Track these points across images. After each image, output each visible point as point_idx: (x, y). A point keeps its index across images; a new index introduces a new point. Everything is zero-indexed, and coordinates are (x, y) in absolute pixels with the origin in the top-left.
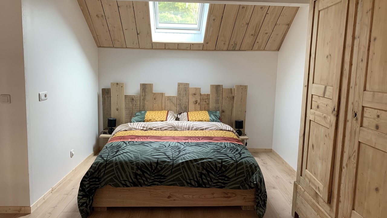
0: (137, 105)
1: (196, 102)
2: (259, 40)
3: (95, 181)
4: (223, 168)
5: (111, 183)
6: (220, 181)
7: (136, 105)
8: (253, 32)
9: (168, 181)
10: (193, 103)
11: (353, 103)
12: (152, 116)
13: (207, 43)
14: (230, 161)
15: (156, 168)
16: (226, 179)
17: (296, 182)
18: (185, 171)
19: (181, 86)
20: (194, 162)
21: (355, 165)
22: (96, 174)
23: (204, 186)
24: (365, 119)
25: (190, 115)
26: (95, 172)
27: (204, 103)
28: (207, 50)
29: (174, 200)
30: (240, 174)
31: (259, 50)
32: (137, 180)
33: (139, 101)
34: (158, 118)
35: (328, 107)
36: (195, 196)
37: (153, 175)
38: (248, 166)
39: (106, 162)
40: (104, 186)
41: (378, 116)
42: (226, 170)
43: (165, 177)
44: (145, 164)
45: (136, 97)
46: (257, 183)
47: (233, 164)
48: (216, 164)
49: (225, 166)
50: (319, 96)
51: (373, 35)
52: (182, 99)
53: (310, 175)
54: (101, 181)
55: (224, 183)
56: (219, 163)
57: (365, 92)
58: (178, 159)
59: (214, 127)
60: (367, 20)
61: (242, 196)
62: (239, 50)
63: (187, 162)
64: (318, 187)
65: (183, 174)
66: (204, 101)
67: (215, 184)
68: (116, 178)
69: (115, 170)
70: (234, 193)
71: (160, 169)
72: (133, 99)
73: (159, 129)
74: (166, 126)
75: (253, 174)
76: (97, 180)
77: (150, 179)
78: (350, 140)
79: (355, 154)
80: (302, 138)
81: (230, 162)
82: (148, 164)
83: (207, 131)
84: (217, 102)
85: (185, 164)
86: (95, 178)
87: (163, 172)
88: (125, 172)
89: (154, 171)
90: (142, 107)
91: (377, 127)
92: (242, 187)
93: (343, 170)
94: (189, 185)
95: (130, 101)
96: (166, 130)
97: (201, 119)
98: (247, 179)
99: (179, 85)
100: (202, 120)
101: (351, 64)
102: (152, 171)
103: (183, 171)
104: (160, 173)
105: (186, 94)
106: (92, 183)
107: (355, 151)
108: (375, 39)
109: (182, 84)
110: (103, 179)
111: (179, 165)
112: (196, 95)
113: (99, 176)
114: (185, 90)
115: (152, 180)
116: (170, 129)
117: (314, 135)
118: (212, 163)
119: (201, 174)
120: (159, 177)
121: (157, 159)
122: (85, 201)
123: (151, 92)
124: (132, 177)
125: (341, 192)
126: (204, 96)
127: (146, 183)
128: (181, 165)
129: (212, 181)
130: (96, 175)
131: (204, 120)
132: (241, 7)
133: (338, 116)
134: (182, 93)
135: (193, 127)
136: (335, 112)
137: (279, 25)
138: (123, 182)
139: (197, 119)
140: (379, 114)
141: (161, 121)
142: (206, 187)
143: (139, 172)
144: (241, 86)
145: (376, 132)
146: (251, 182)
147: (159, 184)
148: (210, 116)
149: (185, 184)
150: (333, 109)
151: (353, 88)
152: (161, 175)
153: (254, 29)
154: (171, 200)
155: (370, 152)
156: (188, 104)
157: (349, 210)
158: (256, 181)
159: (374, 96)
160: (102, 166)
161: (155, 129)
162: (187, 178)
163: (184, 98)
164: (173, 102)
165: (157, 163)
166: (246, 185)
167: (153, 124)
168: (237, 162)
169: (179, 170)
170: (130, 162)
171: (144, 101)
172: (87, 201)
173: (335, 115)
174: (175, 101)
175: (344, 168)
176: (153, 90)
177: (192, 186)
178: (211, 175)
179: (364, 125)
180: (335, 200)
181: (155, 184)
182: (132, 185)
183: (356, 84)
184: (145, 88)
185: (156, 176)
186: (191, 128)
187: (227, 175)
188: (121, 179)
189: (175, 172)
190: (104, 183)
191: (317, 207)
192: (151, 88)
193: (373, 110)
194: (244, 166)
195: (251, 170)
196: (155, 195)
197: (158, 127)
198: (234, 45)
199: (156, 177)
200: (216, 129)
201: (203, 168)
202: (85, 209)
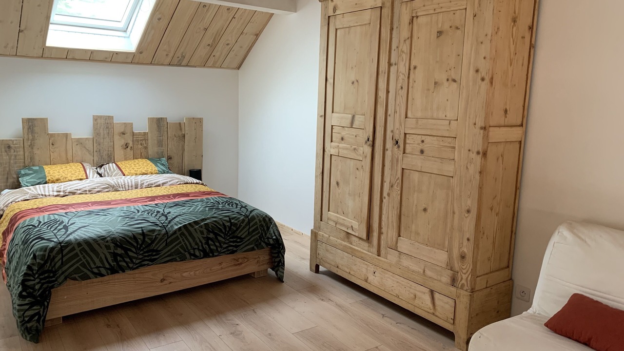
0: (18, 157)
1: (127, 146)
2: (217, 53)
3: (49, 277)
4: (232, 227)
5: (76, 276)
6: (232, 244)
7: (15, 156)
8: (210, 42)
9: (164, 257)
10: (121, 148)
11: (392, 131)
12: (59, 172)
13: (141, 53)
14: (239, 216)
15: (144, 241)
16: (239, 240)
17: (314, 230)
18: (185, 239)
19: (99, 121)
20: (194, 225)
21: (399, 192)
22: (48, 265)
23: (211, 255)
24: (407, 146)
25: (124, 167)
26: (46, 262)
27: (140, 146)
28: (138, 63)
29: (170, 283)
30: (253, 231)
31: (213, 66)
32: (118, 264)
33: (22, 150)
34: (72, 175)
35: (358, 138)
36: (197, 272)
37: (142, 252)
38: (261, 219)
39: (61, 245)
40: (63, 282)
41: (423, 141)
42: (237, 229)
43: (158, 252)
44: (126, 237)
45: (15, 142)
46: (277, 237)
47: (243, 220)
48: (223, 223)
49: (235, 225)
50: (343, 127)
51: (413, 64)
52: (102, 141)
53: (337, 217)
54: (58, 275)
55: (236, 246)
56: (228, 222)
57: (407, 119)
58: (171, 224)
59: (175, 181)
60: (405, 48)
61: (255, 259)
62: (187, 66)
63: (185, 226)
64: (351, 226)
65: (183, 243)
66: (140, 143)
67: (225, 250)
68: (84, 266)
69: (80, 254)
70: (245, 258)
71: (149, 242)
72: (9, 147)
73: (88, 192)
74: (98, 187)
75: (268, 228)
76: (52, 275)
77: (137, 258)
78: (392, 168)
79: (398, 181)
80: (321, 176)
81: (239, 218)
82: (130, 238)
83: (167, 186)
84: (160, 143)
85: (183, 229)
86: (48, 271)
87: (156, 245)
88: (97, 255)
89: (141, 246)
90: (29, 159)
91: (422, 152)
92: (257, 247)
93: (384, 200)
94: (192, 257)
95: (3, 150)
96: (99, 192)
97: (144, 171)
98: (262, 235)
99: (96, 119)
100: (146, 172)
101: (388, 92)
102: (139, 246)
103: (183, 240)
104: (151, 248)
105: (108, 133)
106: (45, 281)
107: (398, 178)
108: (415, 68)
109: (101, 117)
110: (60, 272)
111: (175, 232)
112: (126, 135)
113: (52, 268)
114: (107, 128)
115: (140, 259)
116: (107, 190)
117: (339, 170)
118: (218, 223)
119: (208, 239)
120: (150, 253)
121: (141, 229)
122: (37, 311)
123: (45, 133)
124: (110, 260)
125: (383, 223)
126: (139, 136)
127: (131, 265)
128: (177, 232)
129: (221, 247)
130: (49, 267)
131: (149, 172)
132: (202, 5)
133: (373, 146)
134: (101, 131)
135: (143, 183)
136: (370, 142)
137: (246, 34)
138: (96, 270)
139: (138, 172)
140: (423, 139)
141: (78, 180)
142: (213, 256)
143: (119, 251)
144: (193, 118)
145: (422, 157)
146: (268, 238)
147: (150, 263)
148: (156, 165)
149: (188, 256)
150: (367, 139)
151: (392, 115)
152: (153, 251)
153: (213, 37)
154: (166, 284)
155: (416, 176)
156: (113, 149)
157: (394, 239)
158: (275, 236)
159: (417, 122)
160: (55, 252)
161: (79, 192)
162: (189, 248)
163: (105, 140)
164: (86, 148)
165: (143, 234)
166: (262, 243)
167: (73, 185)
168: (248, 217)
169: (177, 238)
170: (101, 239)
171: (33, 149)
172: (40, 311)
173: (369, 145)
174: (89, 145)
175: (385, 198)
176: (49, 128)
177: (196, 257)
178: (219, 238)
179: (407, 151)
180: (375, 234)
181: (144, 265)
182: (109, 271)
183: (395, 112)
184: (32, 126)
185: (145, 252)
186: (139, 186)
187: (239, 235)
188: (93, 266)
189: (172, 242)
190: (62, 277)
191: (351, 248)
192: (45, 126)
193: (417, 136)
194: (257, 220)
195: (266, 224)
196: (142, 281)
197: (85, 189)
198: (180, 58)
199: (146, 254)
200: (178, 183)
201: (209, 232)
202: (35, 325)
